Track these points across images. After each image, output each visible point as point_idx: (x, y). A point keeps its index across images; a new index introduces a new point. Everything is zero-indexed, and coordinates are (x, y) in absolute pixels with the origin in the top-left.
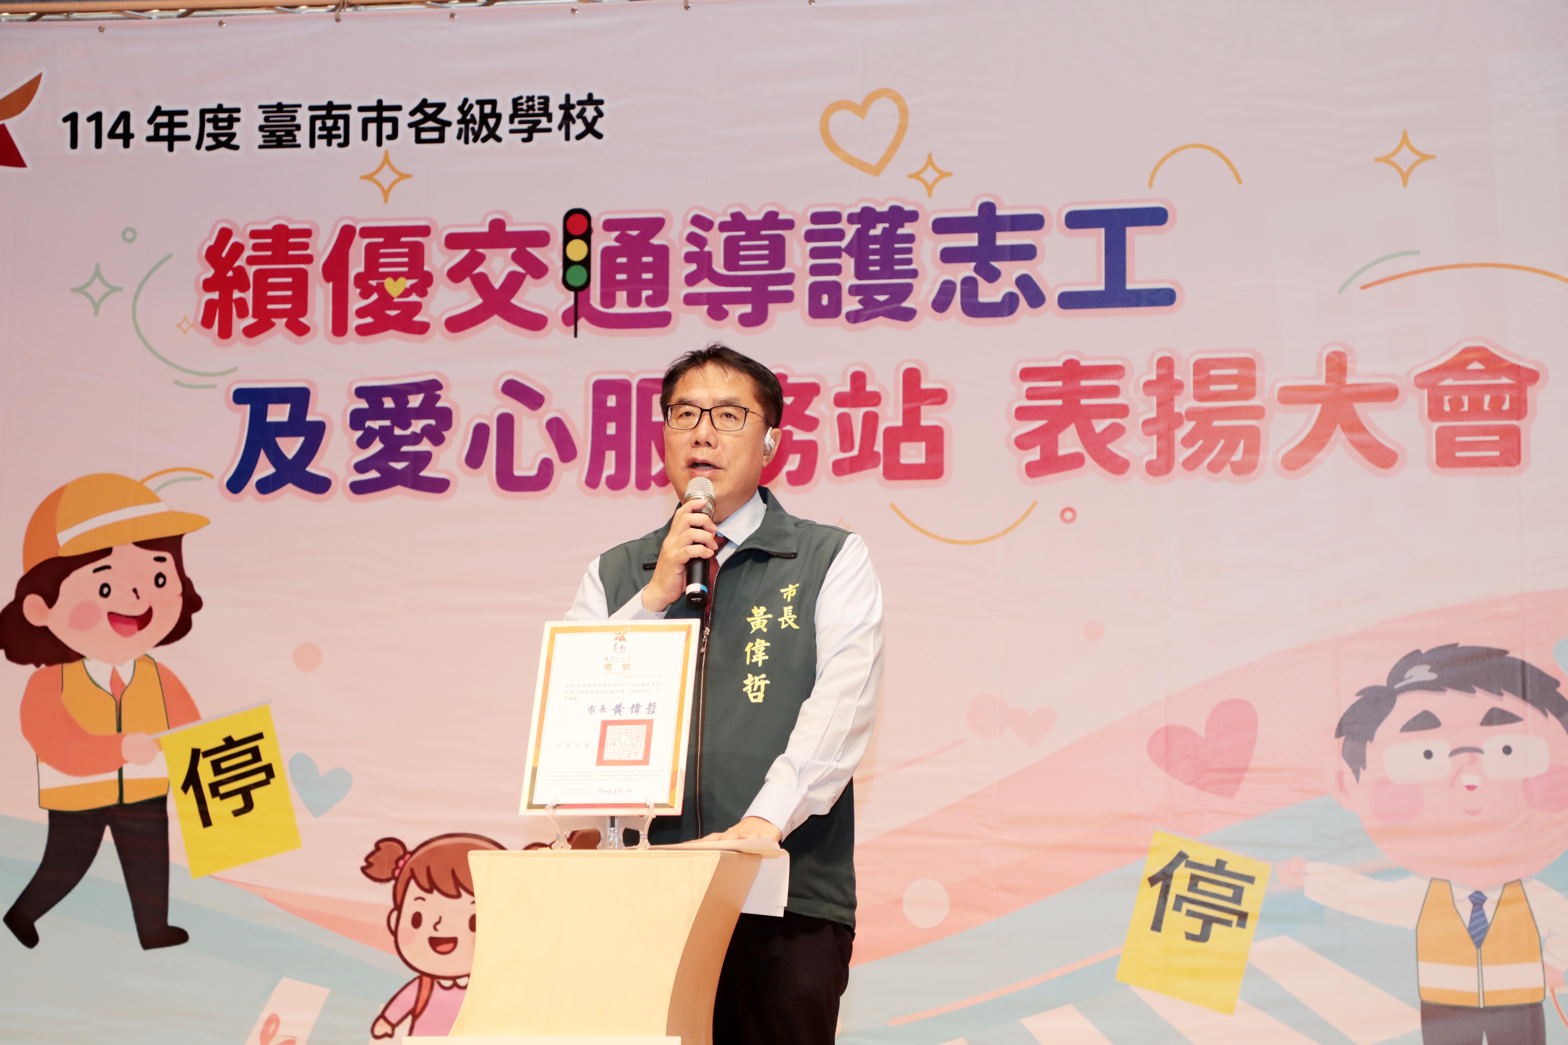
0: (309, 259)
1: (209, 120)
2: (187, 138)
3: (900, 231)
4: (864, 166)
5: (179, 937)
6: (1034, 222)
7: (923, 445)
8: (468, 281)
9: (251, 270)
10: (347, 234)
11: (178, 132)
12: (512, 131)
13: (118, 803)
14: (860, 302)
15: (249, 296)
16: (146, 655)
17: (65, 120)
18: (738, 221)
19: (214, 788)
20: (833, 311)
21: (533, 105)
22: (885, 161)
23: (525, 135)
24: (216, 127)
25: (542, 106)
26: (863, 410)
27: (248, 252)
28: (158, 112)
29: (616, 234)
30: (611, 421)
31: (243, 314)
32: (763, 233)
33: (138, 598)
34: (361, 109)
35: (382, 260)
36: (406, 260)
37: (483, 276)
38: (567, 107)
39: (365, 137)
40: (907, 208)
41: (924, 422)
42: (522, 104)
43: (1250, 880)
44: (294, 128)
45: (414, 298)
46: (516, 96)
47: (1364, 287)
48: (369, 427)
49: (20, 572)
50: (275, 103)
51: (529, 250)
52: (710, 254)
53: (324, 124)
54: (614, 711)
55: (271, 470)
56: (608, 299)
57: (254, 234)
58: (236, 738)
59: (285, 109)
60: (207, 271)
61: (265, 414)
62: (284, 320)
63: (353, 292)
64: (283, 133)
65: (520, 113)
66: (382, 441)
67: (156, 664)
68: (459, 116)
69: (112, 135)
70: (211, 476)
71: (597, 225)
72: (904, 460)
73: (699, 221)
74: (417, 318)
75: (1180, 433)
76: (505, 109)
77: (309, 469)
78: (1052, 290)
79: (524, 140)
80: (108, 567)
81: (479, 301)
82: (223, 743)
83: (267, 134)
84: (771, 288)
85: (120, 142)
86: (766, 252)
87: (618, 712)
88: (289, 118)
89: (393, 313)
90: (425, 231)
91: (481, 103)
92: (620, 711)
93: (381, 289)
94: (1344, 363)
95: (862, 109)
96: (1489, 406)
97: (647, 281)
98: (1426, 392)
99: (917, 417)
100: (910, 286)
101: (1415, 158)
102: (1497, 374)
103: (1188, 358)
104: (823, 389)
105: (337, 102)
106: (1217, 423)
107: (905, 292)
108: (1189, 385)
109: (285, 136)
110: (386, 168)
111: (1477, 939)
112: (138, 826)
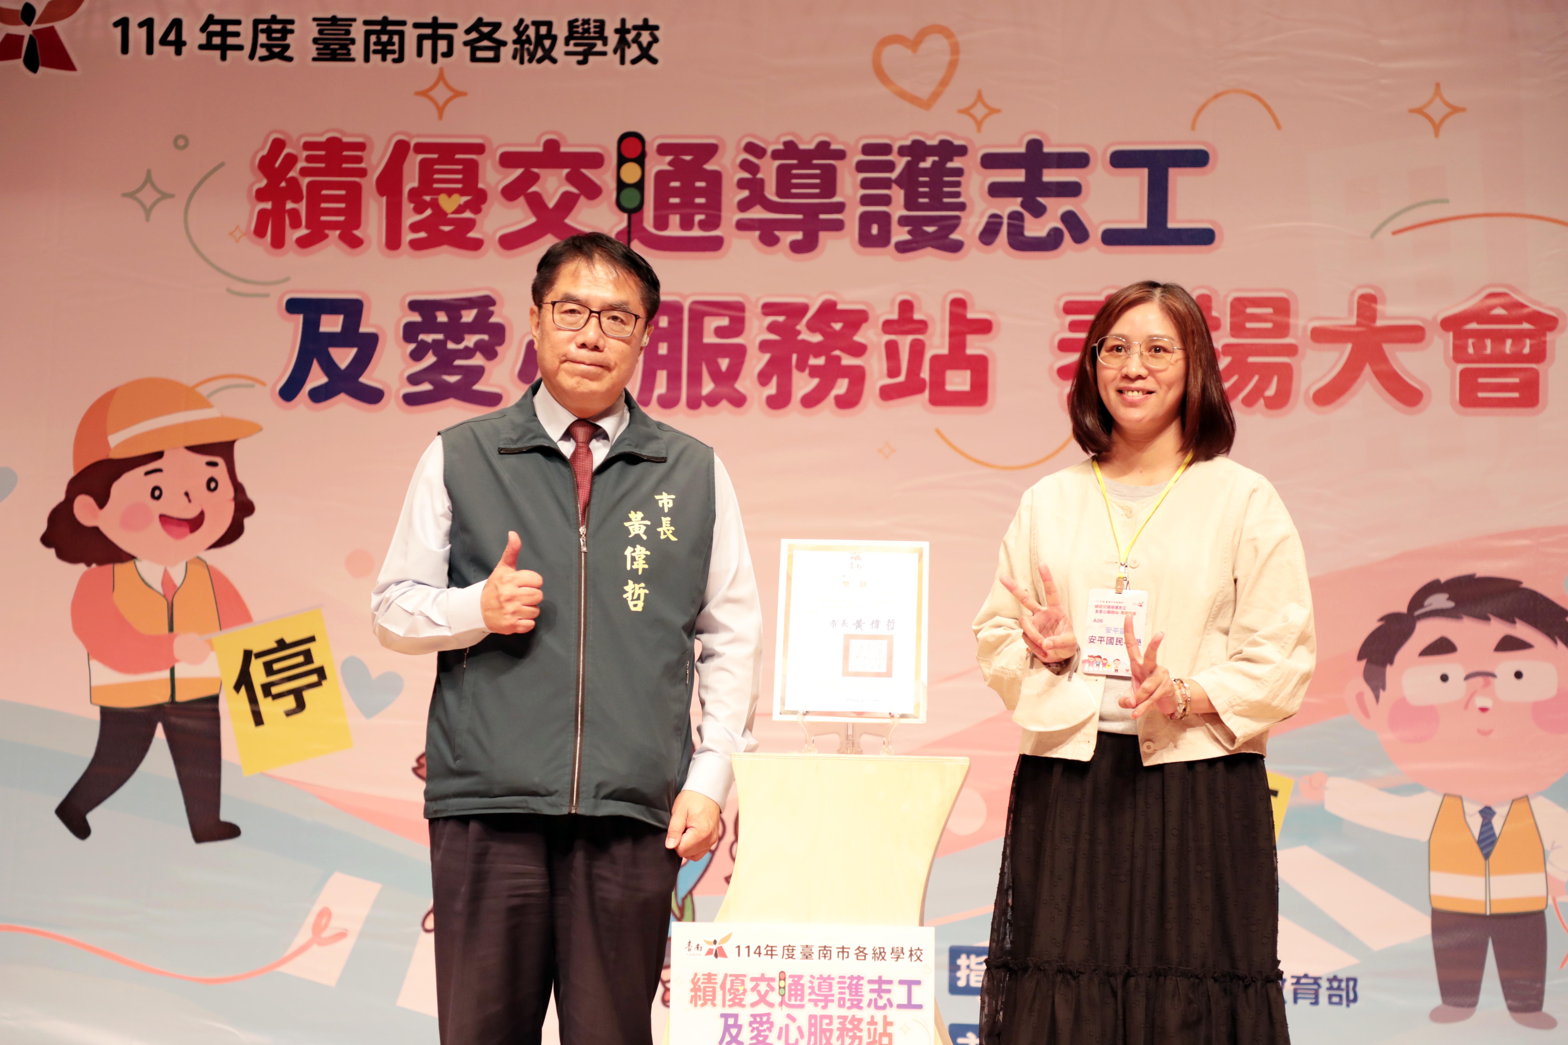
0: (363, 173)
1: (263, 31)
2: (240, 48)
3: (950, 165)
4: (914, 100)
5: (231, 831)
6: (1080, 160)
7: (967, 374)
8: (522, 200)
9: (305, 182)
10: (401, 150)
11: (231, 41)
12: (568, 53)
13: (170, 701)
14: (909, 232)
15: (302, 207)
16: (198, 558)
17: (116, 24)
18: (790, 149)
19: (266, 689)
20: (882, 240)
21: (589, 29)
22: (935, 96)
23: (580, 58)
24: (269, 38)
25: (597, 30)
26: (910, 338)
27: (301, 164)
28: (211, 20)
29: (669, 158)
30: (663, 341)
31: (296, 225)
32: (815, 162)
33: (190, 501)
34: (417, 26)
35: (436, 176)
36: (460, 176)
37: (537, 195)
38: (622, 31)
39: (420, 53)
40: (957, 142)
41: (970, 351)
42: (577, 27)
44: (348, 42)
45: (468, 215)
46: (572, 18)
47: (1395, 233)
48: (422, 341)
49: (71, 474)
50: (329, 16)
51: (585, 171)
52: (762, 182)
53: (379, 38)
54: (855, 626)
55: (324, 380)
56: (661, 223)
57: (308, 146)
58: (288, 640)
59: (339, 23)
60: (260, 181)
61: (317, 324)
62: (338, 232)
63: (407, 207)
64: (337, 47)
65: (576, 35)
66: (435, 354)
67: (208, 567)
68: (515, 36)
69: (164, 41)
70: (263, 384)
71: (651, 148)
72: (949, 387)
73: (751, 148)
74: (472, 235)
76: (561, 31)
77: (363, 380)
78: (1096, 227)
79: (580, 63)
80: (159, 470)
81: (533, 220)
82: (274, 645)
83: (321, 46)
84: (822, 216)
85: (172, 49)
86: (817, 181)
87: (859, 626)
88: (343, 32)
89: (447, 229)
90: (479, 149)
91: (537, 24)
92: (861, 624)
93: (435, 205)
94: (1373, 305)
95: (914, 44)
96: (1510, 350)
97: (700, 206)
98: (1451, 334)
99: (963, 346)
100: (958, 218)
101: (1447, 110)
102: (1519, 320)
103: (1226, 296)
104: (871, 316)
105: (391, 18)
106: (1252, 359)
107: (953, 224)
108: (1227, 322)
109: (340, 49)
110: (441, 85)
111: (1485, 851)
112: (191, 724)
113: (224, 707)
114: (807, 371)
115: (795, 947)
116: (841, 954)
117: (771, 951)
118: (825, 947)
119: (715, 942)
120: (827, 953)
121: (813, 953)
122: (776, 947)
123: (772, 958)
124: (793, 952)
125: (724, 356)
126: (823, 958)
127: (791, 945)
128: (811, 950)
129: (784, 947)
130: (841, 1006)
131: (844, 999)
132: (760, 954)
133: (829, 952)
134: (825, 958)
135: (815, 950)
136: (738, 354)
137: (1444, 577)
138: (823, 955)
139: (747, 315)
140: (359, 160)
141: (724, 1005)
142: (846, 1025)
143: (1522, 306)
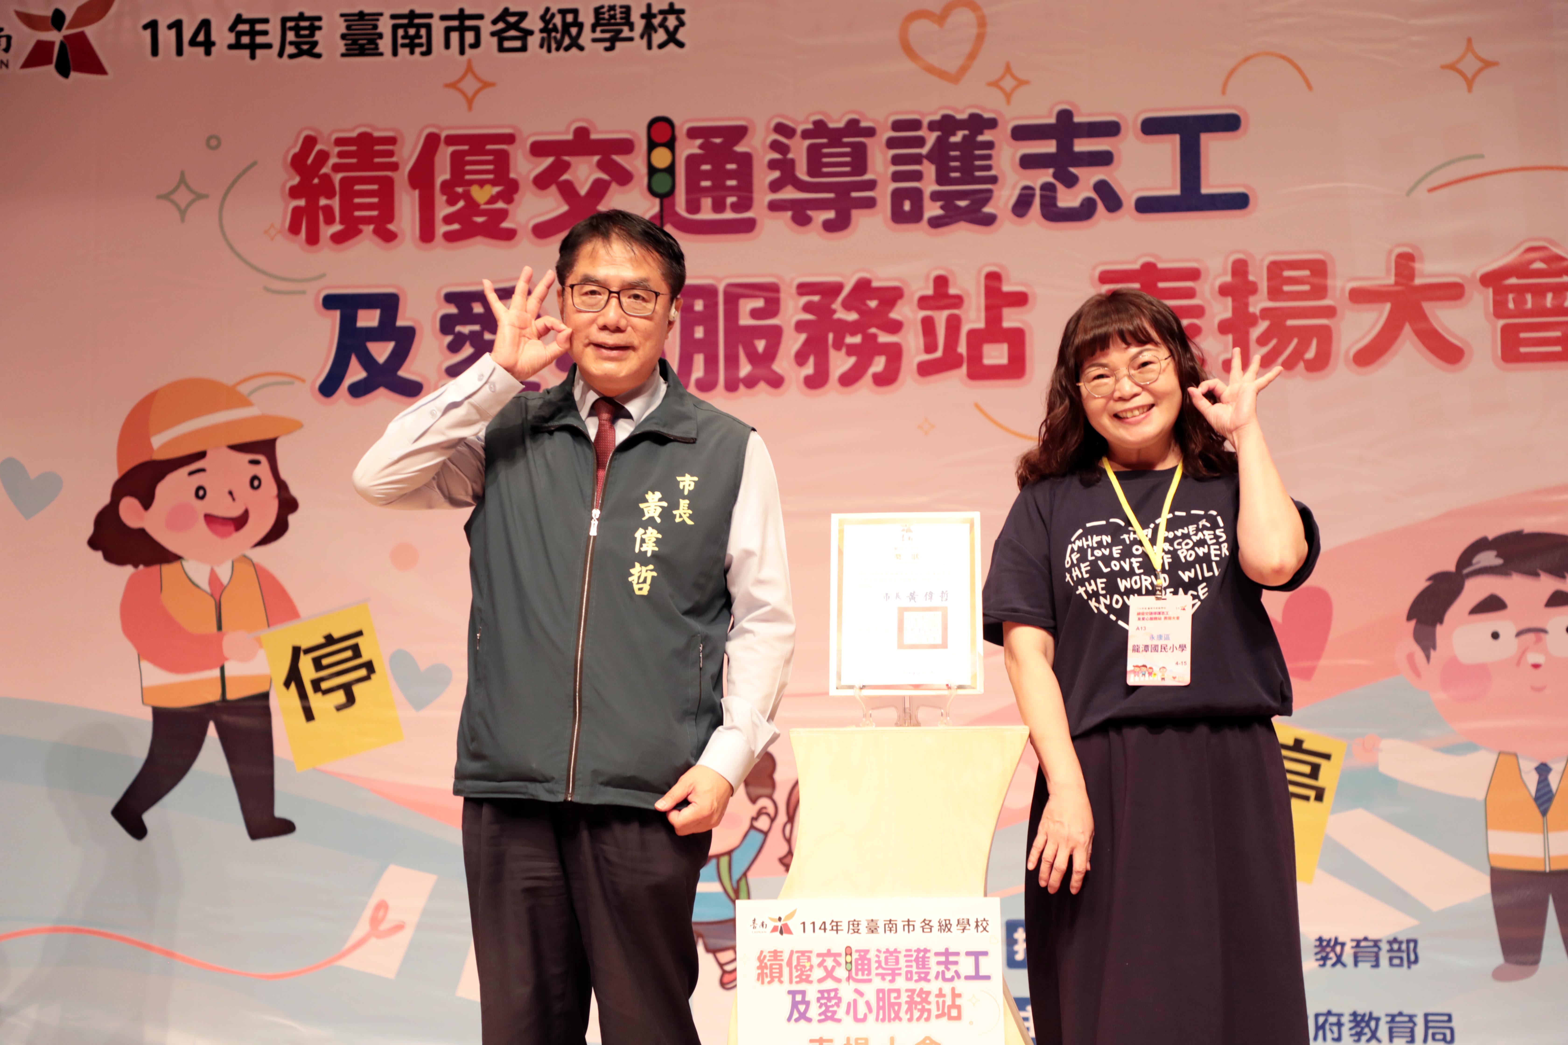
0: (394, 167)
1: (291, 29)
2: (269, 46)
3: (980, 138)
4: (942, 75)
5: (286, 827)
6: (1111, 129)
7: (1005, 347)
8: (553, 189)
9: (337, 177)
10: (432, 142)
11: (259, 40)
12: (595, 40)
13: (221, 699)
14: (942, 207)
15: (335, 203)
16: (245, 556)
17: (145, 27)
18: (820, 128)
19: (316, 685)
20: (915, 216)
21: (615, 15)
22: (964, 69)
23: (607, 44)
24: (297, 35)
25: (623, 15)
26: (945, 313)
27: (333, 160)
28: (239, 19)
29: (699, 142)
30: (699, 324)
31: (330, 221)
32: (846, 140)
33: (234, 499)
34: (443, 18)
35: (468, 168)
36: (491, 167)
37: (569, 183)
38: (648, 16)
39: (447, 45)
40: (987, 115)
41: (1006, 324)
42: (603, 13)
43: (1327, 757)
44: (376, 37)
45: (500, 205)
46: (598, 4)
47: (1431, 190)
48: (459, 333)
49: (115, 476)
50: (356, 11)
51: (615, 158)
52: (792, 162)
53: (406, 32)
54: (906, 598)
55: (362, 375)
56: (693, 206)
57: (339, 142)
58: (336, 635)
59: (367, 18)
60: (292, 178)
61: (354, 319)
62: (371, 227)
63: (440, 199)
65: (603, 22)
66: (472, 345)
67: (254, 565)
68: (541, 25)
69: (193, 42)
70: (303, 381)
71: (681, 132)
72: (987, 361)
73: (782, 129)
74: (505, 225)
75: (1255, 333)
76: (587, 18)
77: (401, 373)
78: (1129, 195)
79: (607, 49)
80: (202, 470)
81: (565, 208)
82: (322, 641)
83: (349, 42)
84: (854, 194)
85: (201, 50)
86: (848, 159)
87: (912, 598)
88: (370, 27)
89: (480, 219)
90: (510, 139)
91: (563, 12)
92: (915, 597)
93: (467, 196)
94: (1411, 264)
95: (941, 18)
96: (1551, 304)
97: (732, 188)
98: (1491, 290)
99: (999, 319)
100: (990, 191)
101: (1480, 65)
102: (1559, 273)
103: (1262, 260)
104: (906, 292)
105: (418, 11)
106: (1290, 323)
107: (986, 197)
108: (1263, 286)
109: (367, 44)
110: (470, 77)
111: (1543, 808)
112: (243, 721)
113: (275, 703)
114: (844, 350)
115: (860, 921)
116: (906, 927)
117: (836, 927)
118: (890, 920)
119: (780, 919)
120: (893, 927)
121: (879, 927)
122: (841, 922)
123: (837, 933)
124: (858, 926)
125: (760, 338)
126: (889, 932)
127: (856, 920)
128: (876, 924)
130: (909, 979)
131: (911, 972)
132: (825, 929)
134: (891, 932)
135: (881, 925)
136: (774, 335)
138: (889, 929)
139: (783, 295)
140: (391, 154)
141: (791, 982)
142: (914, 998)
143: (1561, 259)
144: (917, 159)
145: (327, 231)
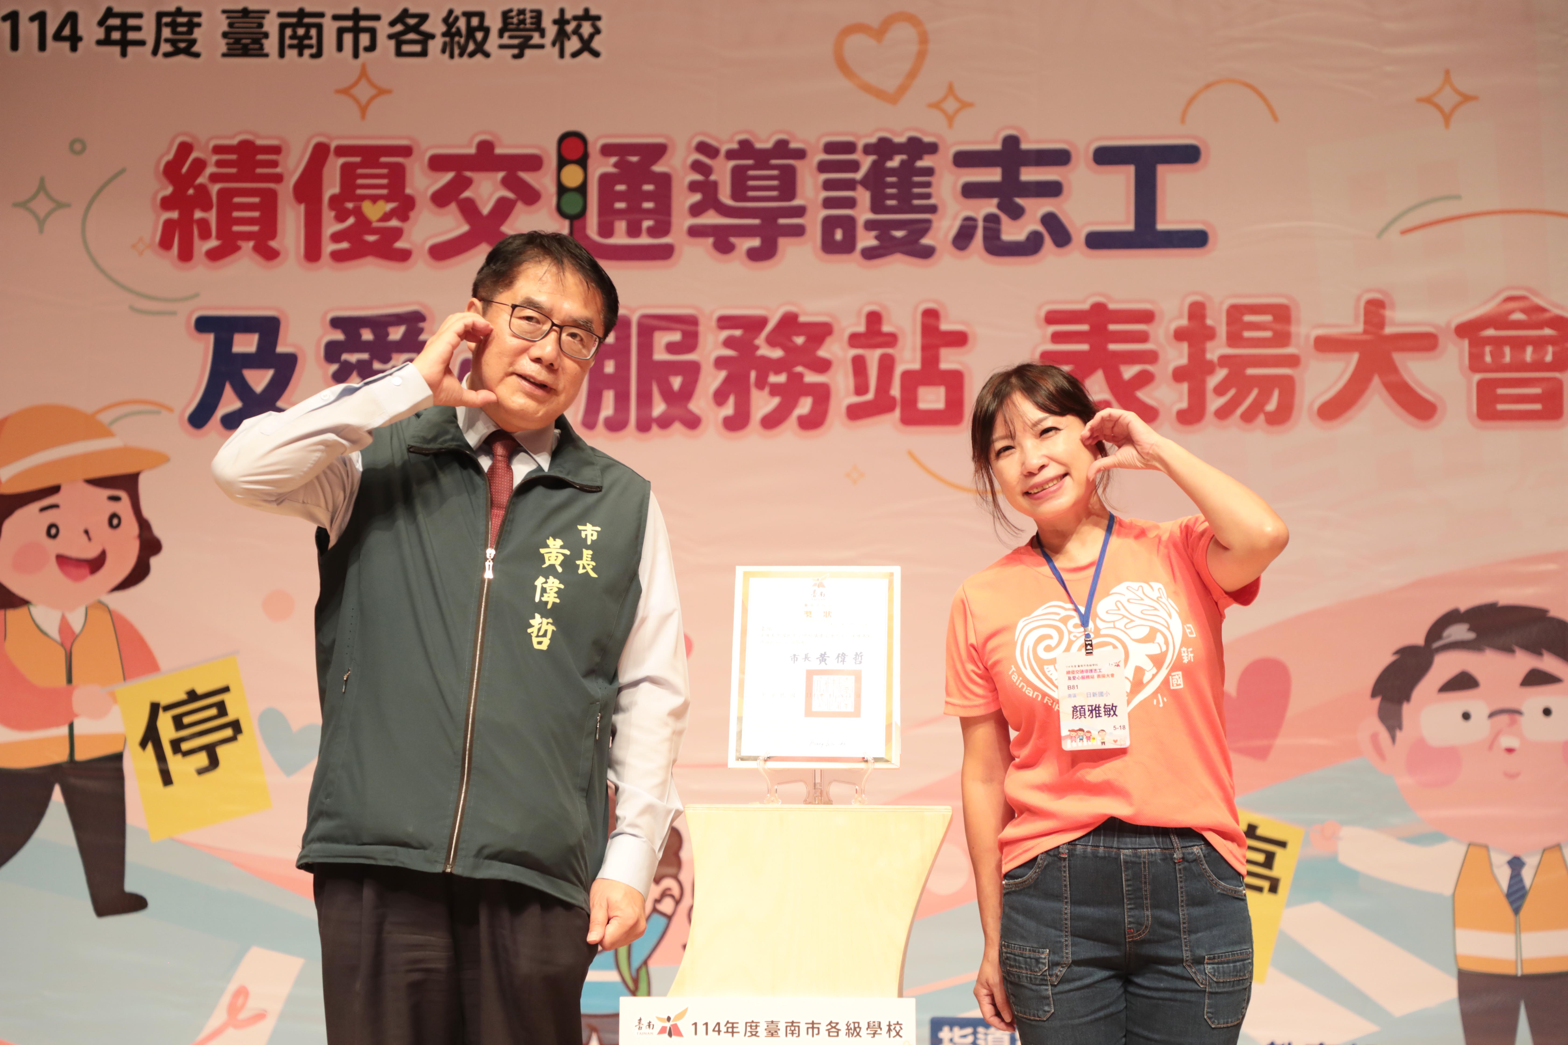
0: (278, 178)
1: (167, 25)
2: (142, 43)
3: (920, 164)
4: (880, 94)
5: (137, 903)
6: (1060, 158)
7: (942, 391)
8: (453, 206)
9: (214, 189)
10: (320, 153)
11: (132, 36)
12: (502, 47)
13: (69, 760)
14: (877, 238)
15: (212, 216)
16: (100, 602)
17: (5, 18)
18: (745, 148)
19: (176, 745)
20: (847, 246)
21: (524, 20)
22: (903, 89)
23: (516, 51)
24: (174, 32)
25: (534, 20)
26: (878, 353)
27: (211, 169)
28: (109, 13)
30: (610, 358)
31: (205, 235)
32: (774, 162)
33: (90, 539)
34: (336, 18)
35: (360, 181)
36: (385, 181)
37: (470, 201)
38: (561, 22)
39: (340, 47)
40: (927, 139)
41: (944, 366)
42: (512, 18)
43: (1283, 844)
44: (260, 36)
45: (394, 223)
46: (506, 8)
47: (1404, 232)
48: (346, 361)
50: (239, 7)
51: (522, 175)
52: (715, 184)
53: (295, 32)
54: (818, 660)
55: (237, 405)
56: (606, 230)
57: (217, 150)
58: (200, 691)
59: (252, 15)
60: (165, 188)
61: (230, 344)
62: (251, 244)
63: (328, 215)
65: (511, 27)
66: (359, 374)
67: (110, 612)
68: (443, 28)
69: (58, 37)
70: (170, 410)
71: (594, 149)
72: (922, 405)
73: (704, 148)
74: (399, 245)
75: (1213, 381)
76: (494, 22)
77: (280, 403)
78: (1079, 229)
79: (515, 57)
80: (56, 506)
81: (465, 228)
82: (184, 697)
83: (231, 41)
84: (782, 221)
85: (66, 45)
86: (775, 183)
87: (823, 661)
88: (255, 25)
89: (371, 238)
90: (406, 151)
91: (468, 15)
92: (825, 660)
93: (358, 212)
94: (1382, 311)
95: (879, 33)
96: (1531, 358)
97: (648, 211)
98: (1466, 342)
99: (936, 360)
100: (929, 221)
101: (1458, 98)
102: (1540, 326)
103: (1221, 303)
104: (836, 328)
105: (309, 9)
106: (1251, 371)
107: (924, 228)
108: (1222, 331)
109: (252, 43)
110: (363, 82)
111: (1515, 905)
112: (91, 785)
113: (128, 765)
114: (767, 390)
115: (759, 1023)
116: (810, 1030)
117: (732, 1029)
118: (793, 1022)
119: (669, 1019)
120: (795, 1030)
121: (779, 1029)
122: (738, 1023)
123: (733, 1036)
124: (756, 1028)
125: (676, 374)
126: (791, 1035)
127: (754, 1021)
128: (777, 1026)
129: (746, 1023)
132: (719, 1031)
133: (797, 1028)
134: (793, 1036)
135: (782, 1027)
136: (692, 371)
137: (1464, 606)
138: (791, 1032)
139: (702, 329)
140: (275, 164)
143: (1543, 310)
144: (850, 185)
145: (202, 247)
